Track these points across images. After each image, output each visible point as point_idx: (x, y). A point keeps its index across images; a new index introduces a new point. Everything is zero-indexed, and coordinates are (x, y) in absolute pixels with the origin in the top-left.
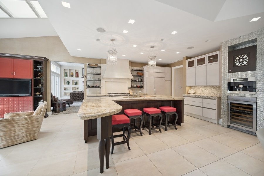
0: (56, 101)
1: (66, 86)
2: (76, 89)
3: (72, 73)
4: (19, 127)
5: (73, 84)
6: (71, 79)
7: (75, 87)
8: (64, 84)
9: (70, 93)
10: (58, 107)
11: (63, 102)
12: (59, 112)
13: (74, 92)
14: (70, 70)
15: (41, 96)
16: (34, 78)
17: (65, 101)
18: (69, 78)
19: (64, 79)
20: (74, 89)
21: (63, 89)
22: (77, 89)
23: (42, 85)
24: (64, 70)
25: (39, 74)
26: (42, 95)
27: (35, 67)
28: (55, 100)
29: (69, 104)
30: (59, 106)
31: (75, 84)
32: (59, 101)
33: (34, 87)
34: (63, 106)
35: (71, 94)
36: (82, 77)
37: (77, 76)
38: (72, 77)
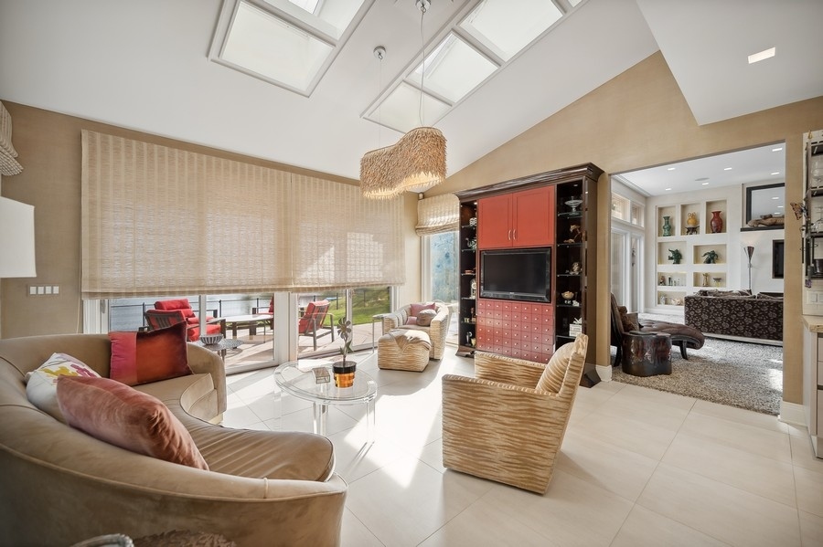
0: (628, 327)
1: (669, 268)
2: (713, 282)
3: (695, 218)
4: (493, 420)
5: (697, 260)
6: (687, 243)
7: (706, 275)
8: (660, 260)
9: (688, 299)
10: (637, 353)
11: (660, 334)
12: (641, 373)
13: (705, 293)
14: (684, 207)
15: (576, 304)
16: (558, 243)
17: (667, 335)
18: (679, 240)
19: (660, 245)
20: (702, 280)
21: (654, 279)
22: (718, 280)
23: (580, 266)
24: (661, 210)
25: (572, 227)
26: (579, 300)
27: (562, 208)
28: (624, 323)
29: (684, 344)
30: (641, 351)
31: (708, 262)
32: (641, 327)
33: (557, 273)
34: (657, 351)
35: (690, 302)
36: (743, 230)
37: (718, 224)
38: (694, 235)
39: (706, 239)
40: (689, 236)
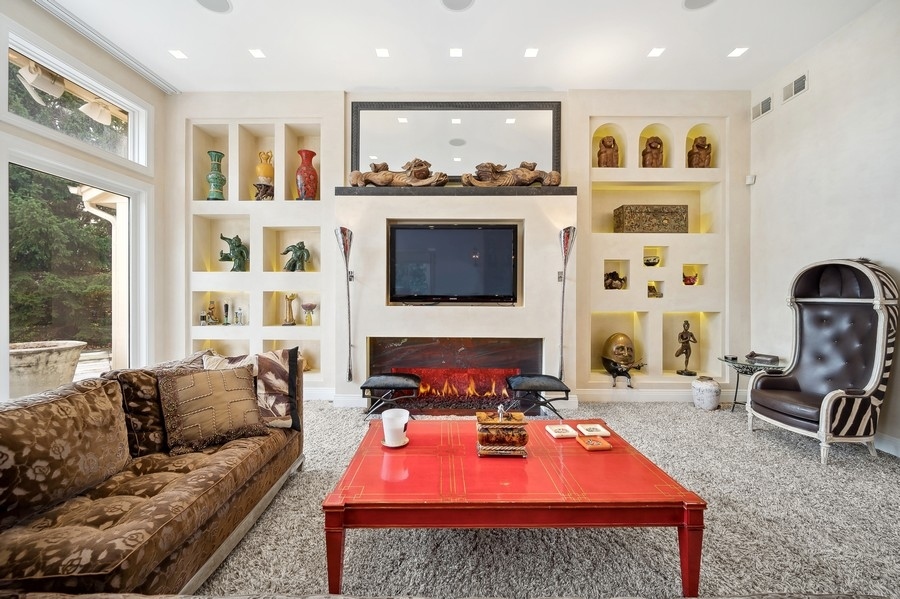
1: (221, 281)
3: (266, 159)
8: (200, 262)
31: (292, 267)
38: (267, 203)
39: (283, 212)
40: (254, 203)
